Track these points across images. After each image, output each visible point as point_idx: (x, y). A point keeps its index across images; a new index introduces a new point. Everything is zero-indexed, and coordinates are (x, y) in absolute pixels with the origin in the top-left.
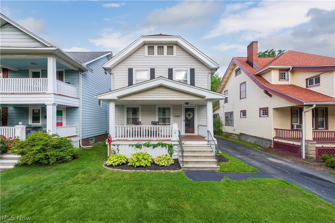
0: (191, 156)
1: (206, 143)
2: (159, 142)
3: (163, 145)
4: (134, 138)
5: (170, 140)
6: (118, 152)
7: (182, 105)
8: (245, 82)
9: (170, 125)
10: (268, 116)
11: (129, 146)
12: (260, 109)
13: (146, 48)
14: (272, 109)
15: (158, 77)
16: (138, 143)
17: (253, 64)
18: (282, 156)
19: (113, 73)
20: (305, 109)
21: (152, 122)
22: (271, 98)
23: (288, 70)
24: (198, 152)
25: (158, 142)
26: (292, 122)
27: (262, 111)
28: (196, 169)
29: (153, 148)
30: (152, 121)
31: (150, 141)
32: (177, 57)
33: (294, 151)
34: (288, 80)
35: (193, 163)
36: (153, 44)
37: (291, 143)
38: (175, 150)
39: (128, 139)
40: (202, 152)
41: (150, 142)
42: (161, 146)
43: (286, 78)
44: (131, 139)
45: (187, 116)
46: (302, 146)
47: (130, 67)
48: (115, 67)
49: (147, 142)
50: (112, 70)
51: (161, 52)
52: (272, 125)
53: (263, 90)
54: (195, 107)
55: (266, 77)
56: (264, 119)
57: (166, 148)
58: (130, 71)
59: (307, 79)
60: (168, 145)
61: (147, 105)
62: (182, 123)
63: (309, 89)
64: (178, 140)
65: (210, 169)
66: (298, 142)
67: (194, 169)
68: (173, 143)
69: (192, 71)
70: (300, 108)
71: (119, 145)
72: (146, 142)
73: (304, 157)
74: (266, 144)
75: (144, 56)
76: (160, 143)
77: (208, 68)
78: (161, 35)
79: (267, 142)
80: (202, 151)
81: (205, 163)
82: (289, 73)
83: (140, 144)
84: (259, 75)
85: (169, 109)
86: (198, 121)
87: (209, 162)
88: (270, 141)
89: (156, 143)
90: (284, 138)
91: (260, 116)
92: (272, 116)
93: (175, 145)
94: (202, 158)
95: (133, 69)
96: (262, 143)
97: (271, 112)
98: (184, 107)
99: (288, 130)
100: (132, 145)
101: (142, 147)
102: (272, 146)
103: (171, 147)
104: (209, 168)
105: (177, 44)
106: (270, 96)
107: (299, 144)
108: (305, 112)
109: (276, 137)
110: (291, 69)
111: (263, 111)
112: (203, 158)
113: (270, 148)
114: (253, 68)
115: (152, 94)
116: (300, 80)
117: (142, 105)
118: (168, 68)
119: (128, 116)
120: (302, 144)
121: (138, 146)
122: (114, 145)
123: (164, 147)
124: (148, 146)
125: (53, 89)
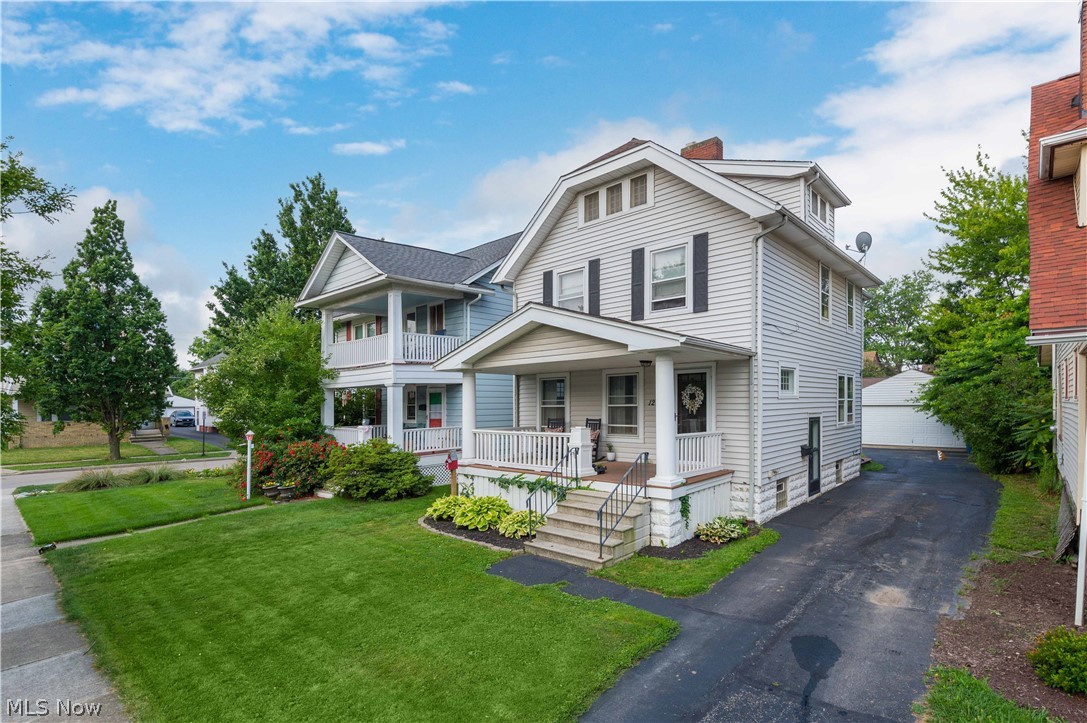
0: (570, 522)
3: (546, 487)
5: (560, 475)
11: (490, 481)
13: (581, 202)
16: (503, 475)
21: (588, 420)
28: (552, 557)
29: (529, 493)
30: (590, 418)
32: (656, 205)
36: (597, 187)
39: (494, 463)
41: (524, 476)
42: (543, 487)
45: (686, 401)
47: (548, 268)
48: (520, 273)
49: (519, 475)
50: (514, 285)
51: (614, 205)
54: (710, 368)
57: (554, 495)
58: (548, 277)
60: (559, 488)
61: (583, 371)
65: (580, 564)
67: (548, 556)
68: (565, 483)
69: (701, 242)
71: (474, 476)
72: (516, 475)
75: (576, 230)
76: (541, 480)
81: (586, 545)
83: (506, 477)
86: (720, 419)
89: (532, 478)
95: (554, 272)
101: (510, 486)
104: (580, 558)
105: (652, 167)
117: (570, 372)
118: (630, 250)
119: (544, 403)
122: (466, 476)
123: (550, 492)
124: (520, 487)
125: (395, 354)
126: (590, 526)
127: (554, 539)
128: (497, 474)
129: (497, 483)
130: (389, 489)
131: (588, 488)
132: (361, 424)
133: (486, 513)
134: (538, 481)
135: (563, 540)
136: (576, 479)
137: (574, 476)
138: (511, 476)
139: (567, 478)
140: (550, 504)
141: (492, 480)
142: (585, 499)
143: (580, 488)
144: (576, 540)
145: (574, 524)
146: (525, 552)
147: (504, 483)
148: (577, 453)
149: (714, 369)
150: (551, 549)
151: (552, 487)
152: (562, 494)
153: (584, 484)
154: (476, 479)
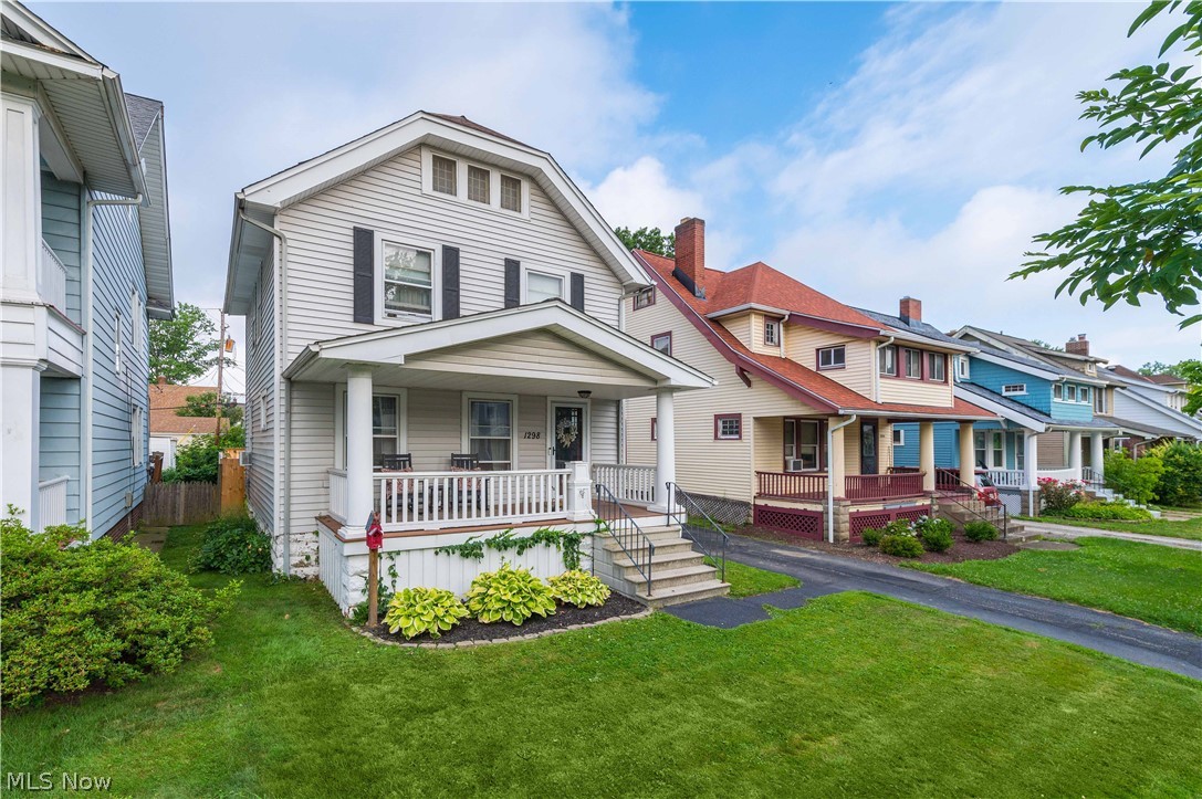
1: (662, 520)
2: (537, 528)
3: (550, 539)
4: (446, 523)
5: (564, 521)
6: (394, 582)
7: (546, 397)
8: (670, 333)
9: (507, 467)
10: (740, 438)
11: (437, 553)
12: (717, 417)
13: (427, 158)
14: (752, 420)
15: (548, 301)
16: (471, 539)
17: (694, 284)
18: (790, 541)
19: (287, 235)
20: (832, 424)
21: (453, 455)
22: (750, 390)
23: (779, 319)
24: (660, 551)
25: (535, 529)
26: (785, 455)
27: (720, 424)
28: (683, 601)
29: (519, 553)
31: (511, 529)
32: (533, 222)
33: (806, 526)
34: (779, 346)
35: (664, 584)
36: (454, 154)
37: (800, 506)
38: (583, 554)
39: (426, 525)
40: (670, 550)
41: (512, 532)
42: (544, 542)
43: (776, 340)
44: (436, 524)
45: (561, 434)
46: (827, 513)
47: (365, 224)
48: (293, 207)
49: (503, 531)
50: (277, 220)
51: (479, 193)
52: (753, 462)
53: (732, 367)
54: (586, 404)
55: (736, 330)
56: (729, 446)
57: (558, 547)
58: (363, 241)
59: (818, 350)
60: (565, 537)
61: (432, 389)
62: (549, 457)
63: (824, 374)
64: (591, 518)
65: (710, 595)
66: (816, 503)
67: (677, 602)
68: (581, 529)
69: (578, 281)
70: (821, 421)
71: (398, 553)
72: (497, 533)
73: (831, 540)
74: (737, 514)
75: (418, 193)
76: (542, 532)
77: (619, 279)
78: (463, 122)
79: (737, 509)
80: (667, 546)
81: (693, 578)
82: (781, 326)
83: (477, 540)
84: (716, 321)
85: (506, 408)
86: (594, 452)
87: (700, 574)
88: (746, 504)
90: (781, 495)
91: (716, 437)
92: (752, 437)
93: (584, 535)
95: (376, 234)
96: (724, 514)
97: (748, 427)
98: (552, 402)
99: (777, 474)
100: (448, 550)
101: (485, 550)
102: (751, 520)
103: (572, 541)
104: (710, 590)
105: (534, 178)
106: (749, 383)
107: (819, 508)
108: (833, 432)
109: (760, 495)
110: (787, 317)
111: (724, 422)
112: (678, 565)
113: (747, 524)
114: (694, 294)
115: (516, 356)
116: (802, 349)
117: (408, 389)
118: (504, 257)
120: (827, 509)
121: (470, 552)
135: (668, 582)
144: (682, 577)
149: (589, 405)
150: (673, 594)
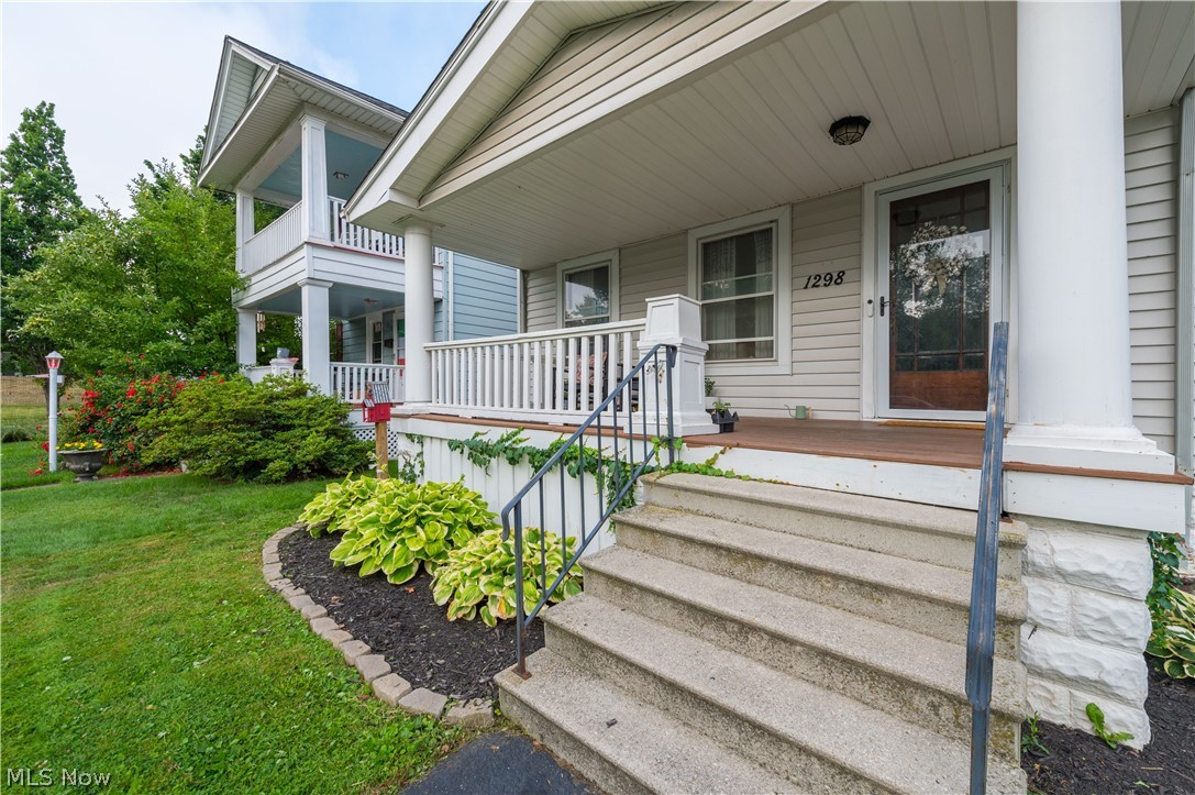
0: (675, 601)
2: (558, 435)
6: (421, 472)
16: (477, 434)
24: (785, 579)
41: (522, 436)
49: (510, 430)
62: (867, 322)
72: (506, 432)
80: (836, 577)
83: (483, 439)
89: (541, 441)
94: (787, 670)
98: (882, 194)
112: (802, 666)
117: (620, 250)
121: (478, 454)
122: (410, 436)
123: (590, 481)
124: (513, 461)
125: (312, 229)
126: (776, 637)
127: (614, 671)
128: (464, 433)
129: (466, 450)
130: (272, 461)
131: (707, 469)
132: (275, 357)
133: (412, 530)
134: (555, 447)
136: (669, 442)
137: (664, 432)
138: (493, 435)
139: (645, 438)
140: (592, 519)
141: (454, 445)
142: (708, 505)
143: (681, 468)
145: (694, 610)
146: (499, 718)
147: (480, 453)
148: (671, 363)
151: (593, 465)
152: (622, 485)
153: (693, 456)
154: (427, 442)
